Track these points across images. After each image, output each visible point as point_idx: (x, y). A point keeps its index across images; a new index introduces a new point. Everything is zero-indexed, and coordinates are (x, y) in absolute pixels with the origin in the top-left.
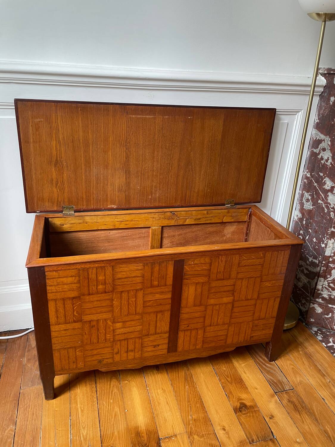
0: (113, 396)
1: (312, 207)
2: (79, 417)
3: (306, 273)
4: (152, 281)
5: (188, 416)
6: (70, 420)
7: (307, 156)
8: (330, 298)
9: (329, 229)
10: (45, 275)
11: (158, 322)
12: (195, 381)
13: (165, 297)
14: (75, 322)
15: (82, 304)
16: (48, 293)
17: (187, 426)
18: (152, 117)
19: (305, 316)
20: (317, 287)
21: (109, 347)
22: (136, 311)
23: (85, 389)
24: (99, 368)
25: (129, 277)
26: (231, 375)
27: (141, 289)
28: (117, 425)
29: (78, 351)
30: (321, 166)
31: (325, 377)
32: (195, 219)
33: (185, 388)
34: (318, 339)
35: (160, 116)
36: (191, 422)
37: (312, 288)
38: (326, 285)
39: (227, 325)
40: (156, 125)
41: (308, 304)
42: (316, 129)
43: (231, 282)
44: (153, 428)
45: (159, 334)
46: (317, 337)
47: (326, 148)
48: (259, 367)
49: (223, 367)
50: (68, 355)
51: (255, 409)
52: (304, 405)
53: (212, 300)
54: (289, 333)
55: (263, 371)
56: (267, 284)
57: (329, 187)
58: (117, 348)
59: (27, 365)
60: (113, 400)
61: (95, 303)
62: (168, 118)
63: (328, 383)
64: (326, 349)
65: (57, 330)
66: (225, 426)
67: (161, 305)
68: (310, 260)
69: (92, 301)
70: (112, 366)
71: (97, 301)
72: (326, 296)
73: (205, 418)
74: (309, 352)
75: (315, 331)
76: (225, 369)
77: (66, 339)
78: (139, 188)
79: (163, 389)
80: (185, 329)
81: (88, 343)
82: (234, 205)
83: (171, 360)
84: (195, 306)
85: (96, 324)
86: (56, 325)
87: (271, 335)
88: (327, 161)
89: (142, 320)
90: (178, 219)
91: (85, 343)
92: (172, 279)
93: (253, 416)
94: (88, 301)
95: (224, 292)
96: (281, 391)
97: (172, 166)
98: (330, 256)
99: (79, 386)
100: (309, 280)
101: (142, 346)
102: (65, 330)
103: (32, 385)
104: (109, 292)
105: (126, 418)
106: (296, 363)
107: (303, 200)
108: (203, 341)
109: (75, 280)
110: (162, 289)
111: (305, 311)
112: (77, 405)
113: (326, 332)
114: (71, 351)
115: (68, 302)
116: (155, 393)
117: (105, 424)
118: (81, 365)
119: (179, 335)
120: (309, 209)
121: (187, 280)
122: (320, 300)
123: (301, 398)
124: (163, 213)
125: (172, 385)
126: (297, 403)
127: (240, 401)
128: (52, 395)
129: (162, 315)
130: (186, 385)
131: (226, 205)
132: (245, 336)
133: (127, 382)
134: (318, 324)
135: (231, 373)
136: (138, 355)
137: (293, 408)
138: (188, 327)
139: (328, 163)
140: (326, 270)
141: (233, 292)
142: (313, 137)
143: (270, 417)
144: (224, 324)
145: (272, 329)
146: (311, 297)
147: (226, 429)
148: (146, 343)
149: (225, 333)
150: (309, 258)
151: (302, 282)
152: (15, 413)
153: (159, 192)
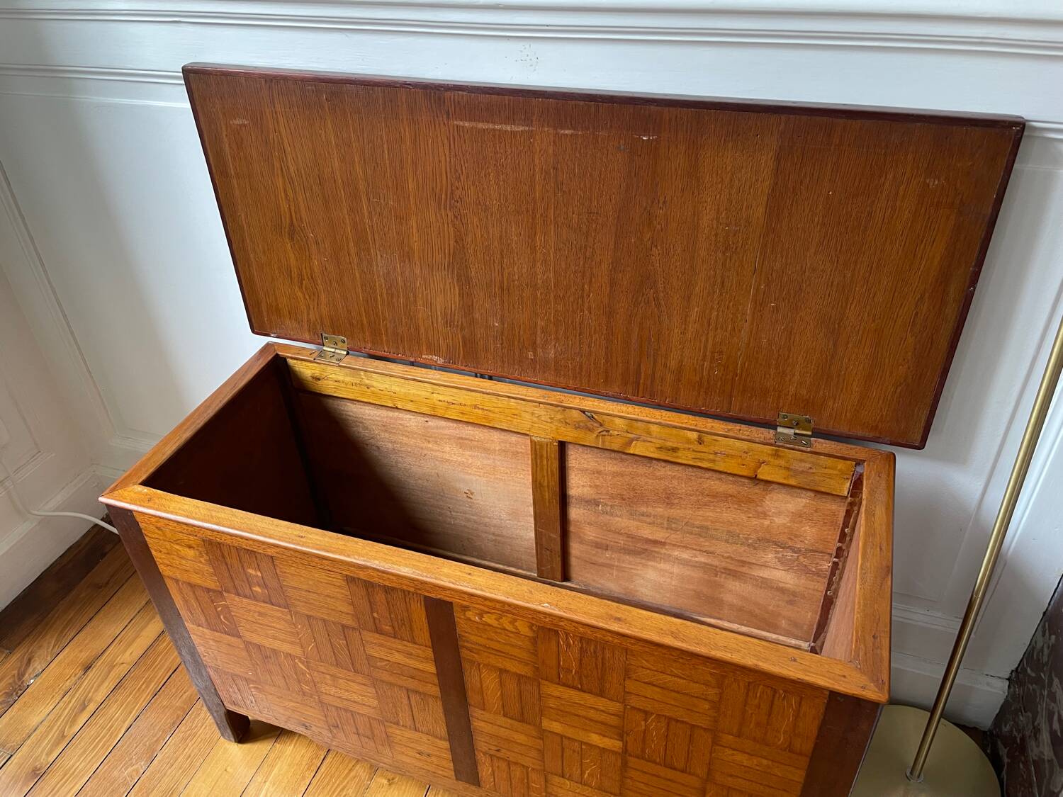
4: (377, 622)
10: (139, 526)
11: (415, 709)
13: (421, 667)
14: (227, 633)
15: (229, 606)
16: (158, 562)
18: (521, 128)
21: (314, 708)
22: (353, 665)
25: (316, 593)
27: (354, 628)
29: (254, 688)
32: (658, 446)
35: (546, 129)
40: (536, 157)
43: (608, 705)
45: (423, 733)
50: (236, 685)
53: (554, 723)
58: (332, 718)
62: (571, 136)
65: (198, 633)
67: (413, 678)
69: (250, 611)
70: (333, 743)
77: (221, 656)
78: (497, 325)
80: (491, 753)
81: (268, 682)
82: (810, 433)
84: (508, 716)
85: (272, 655)
86: (193, 624)
89: (374, 690)
90: (605, 433)
91: (262, 679)
92: (427, 634)
94: (239, 605)
95: (590, 720)
97: (591, 281)
101: (390, 740)
102: (214, 640)
104: (280, 606)
109: (200, 557)
110: (406, 646)
115: (201, 594)
119: (478, 758)
121: (471, 652)
124: (559, 408)
129: (422, 700)
131: (780, 430)
136: (385, 750)
138: (497, 751)
141: (620, 732)
144: (603, 790)
148: (398, 737)
151: (1038, 746)
152: (164, 739)
153: (555, 346)
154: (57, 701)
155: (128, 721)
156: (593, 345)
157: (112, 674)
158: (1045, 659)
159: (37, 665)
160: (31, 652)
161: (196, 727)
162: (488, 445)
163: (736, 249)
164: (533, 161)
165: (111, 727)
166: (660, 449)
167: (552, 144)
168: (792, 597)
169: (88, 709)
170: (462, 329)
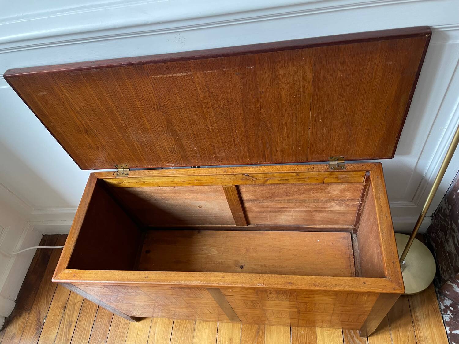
0: (185, 334)
13: (210, 302)
32: (279, 180)
34: (443, 318)
40: (196, 84)
48: (344, 340)
49: (302, 329)
54: (408, 300)
60: (184, 339)
64: (446, 337)
74: (420, 336)
75: (446, 307)
76: (303, 333)
78: (196, 148)
90: (255, 179)
97: (235, 126)
112: (155, 334)
116: (223, 341)
130: (255, 341)
131: (331, 163)
135: (307, 340)
151: (449, 247)
152: (108, 329)
153: (224, 151)
154: (58, 326)
155: (91, 325)
156: (241, 148)
157: (76, 308)
158: (448, 214)
159: (43, 313)
160: (39, 309)
161: (119, 320)
162: (204, 191)
163: (300, 103)
164: (196, 86)
165: (85, 330)
166: (281, 180)
167: (203, 78)
168: (343, 214)
169: (72, 326)
170: (180, 152)
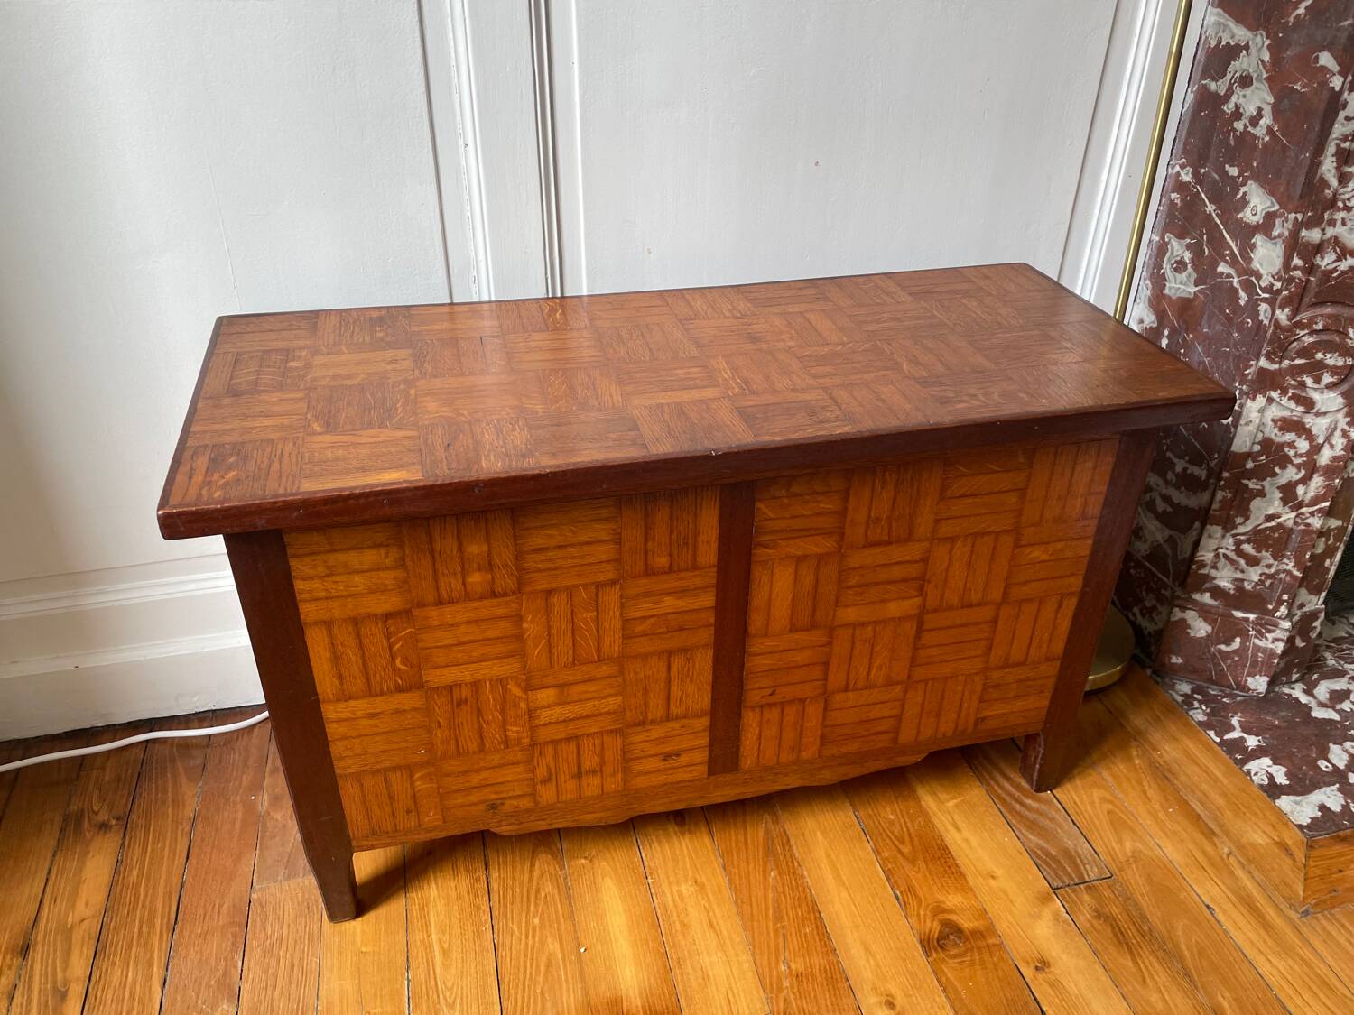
0: (541, 907)
1: (1193, 289)
2: (434, 973)
3: (1162, 511)
4: (650, 554)
5: (777, 964)
6: (409, 980)
7: (1185, 109)
8: (1240, 589)
9: (1252, 362)
10: (284, 542)
11: (675, 683)
12: (797, 855)
13: (696, 605)
14: (400, 690)
15: (417, 632)
16: (300, 601)
17: (774, 996)
19: (1153, 648)
20: (1199, 554)
21: (518, 763)
22: (599, 650)
23: (453, 885)
24: (491, 825)
25: (570, 545)
26: (913, 834)
27: (613, 583)
28: (555, 995)
29: (420, 778)
30: (1232, 142)
31: (1215, 840)
33: (765, 877)
34: (1192, 718)
36: (786, 984)
37: (1180, 558)
38: (1227, 549)
39: (899, 687)
41: (1163, 610)
42: (1218, 7)
43: (914, 550)
44: (665, 1001)
45: (677, 718)
46: (1191, 713)
47: (1254, 76)
48: (1003, 810)
49: (886, 811)
50: (387, 789)
51: (991, 941)
52: (1146, 928)
53: (849, 610)
54: (1100, 700)
55: (1014, 821)
56: (1033, 555)
57: (1259, 213)
58: (545, 766)
59: (272, 813)
60: (540, 920)
61: (463, 629)
63: (1225, 856)
64: (1219, 749)
65: (342, 716)
66: (893, 992)
67: (681, 629)
68: (1179, 469)
69: (452, 625)
70: (532, 818)
71: (469, 622)
72: (1225, 583)
73: (830, 969)
74: (1165, 762)
75: (1185, 695)
76: (892, 817)
77: (376, 742)
79: (699, 880)
80: (764, 701)
81: (450, 753)
83: (719, 796)
84: (794, 629)
85: (469, 695)
86: (338, 700)
87: (1044, 713)
88: (1255, 121)
89: (620, 680)
91: (439, 753)
92: (714, 545)
93: (982, 963)
94: (436, 623)
95: (890, 582)
96: (1072, 883)
98: (1249, 455)
99: (435, 878)
100: (1172, 533)
101: (627, 758)
102: (371, 716)
103: (289, 876)
104: (505, 595)
105: (582, 973)
106: (1121, 796)
107: (1164, 266)
108: (822, 737)
109: (386, 557)
110: (682, 579)
111: (1155, 631)
112: (428, 936)
113: (1218, 695)
114: (395, 777)
115: (370, 629)
116: (672, 894)
117: (516, 994)
118: (432, 817)
119: (744, 720)
120: (1183, 295)
121: (766, 548)
122: (1206, 598)
123: (1136, 904)
125: (724, 869)
126: (1123, 920)
127: (941, 917)
128: (350, 908)
129: (688, 660)
130: (769, 867)
132: (959, 716)
133: (583, 861)
134: (1195, 671)
135: (911, 830)
136: (614, 783)
137: (1111, 935)
138: (770, 695)
139: (1260, 131)
140: (1233, 500)
141: (921, 583)
142: (1207, 38)
143: (1039, 965)
144: (889, 683)
145: (1048, 694)
146: (1177, 589)
147: (895, 1002)
148: (641, 746)
149: (894, 712)
150: (1176, 460)
157: (77, 937)
169: (71, 992)
